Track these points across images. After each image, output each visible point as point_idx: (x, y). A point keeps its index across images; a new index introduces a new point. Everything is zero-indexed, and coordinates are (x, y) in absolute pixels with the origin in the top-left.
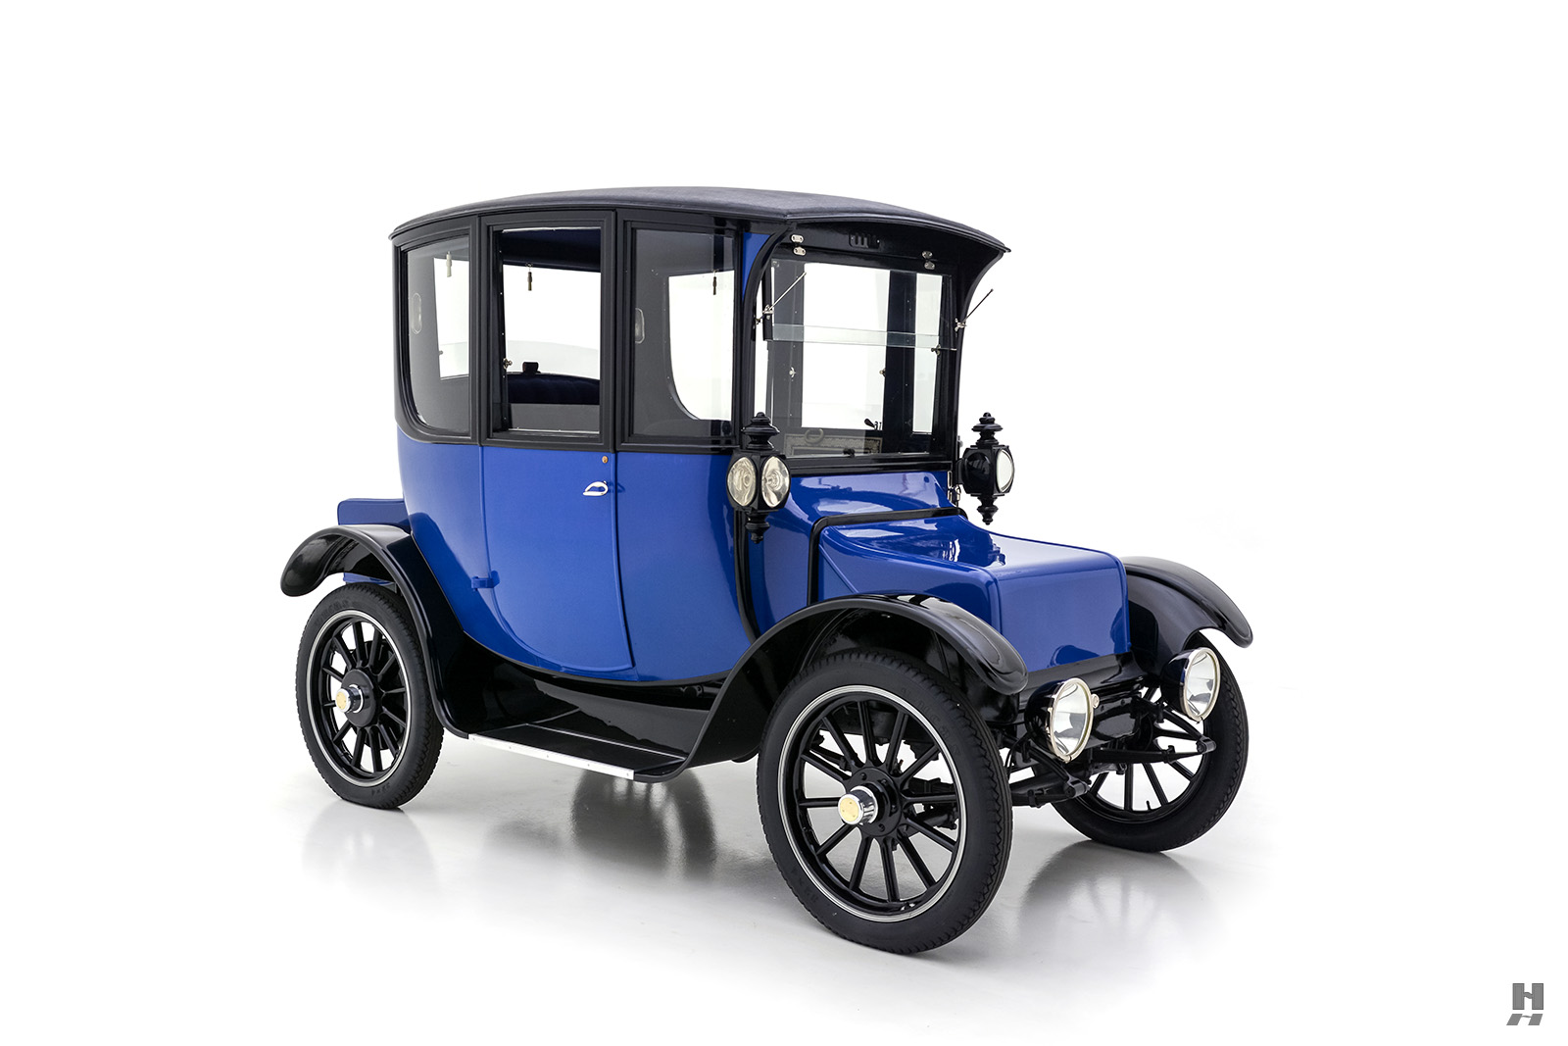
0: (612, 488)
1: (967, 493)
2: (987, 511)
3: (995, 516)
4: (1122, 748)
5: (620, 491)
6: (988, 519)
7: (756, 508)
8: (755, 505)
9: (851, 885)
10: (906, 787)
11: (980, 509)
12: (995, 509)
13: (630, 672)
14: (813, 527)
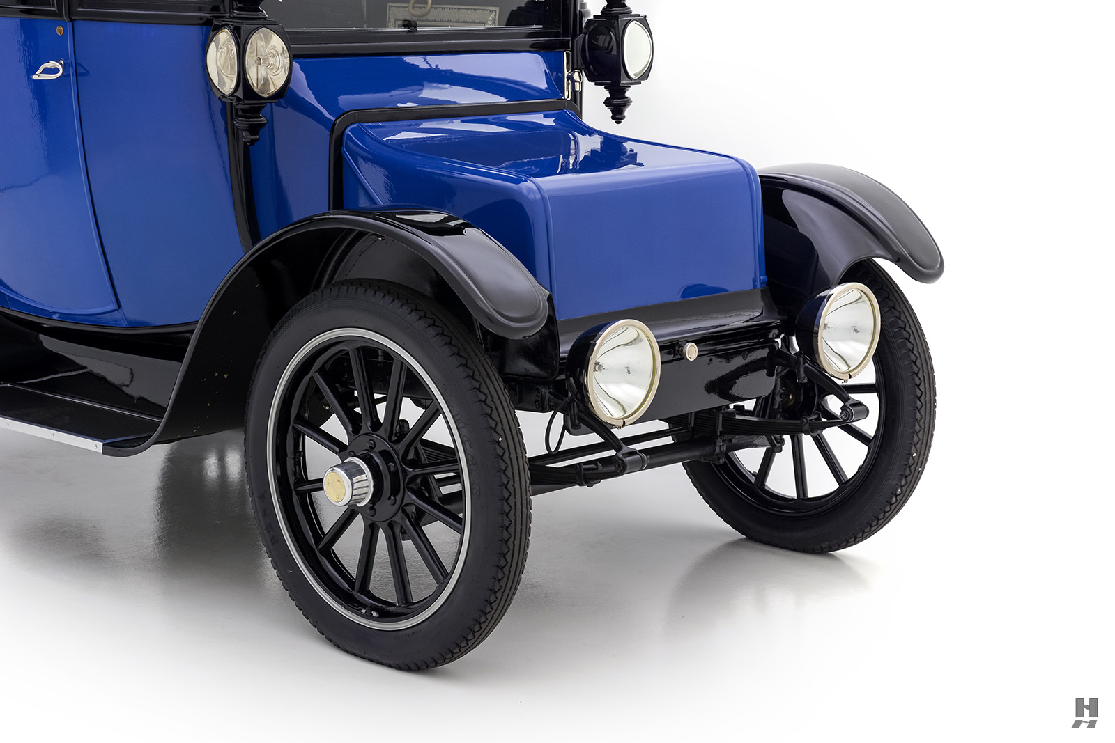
0: (72, 70)
1: (590, 80)
2: (617, 106)
3: (628, 112)
4: (775, 417)
5: (83, 74)
6: (618, 115)
7: (241, 97)
8: (240, 94)
9: (357, 586)
10: (411, 456)
11: (608, 103)
12: (627, 102)
13: (117, 315)
14: (334, 124)
